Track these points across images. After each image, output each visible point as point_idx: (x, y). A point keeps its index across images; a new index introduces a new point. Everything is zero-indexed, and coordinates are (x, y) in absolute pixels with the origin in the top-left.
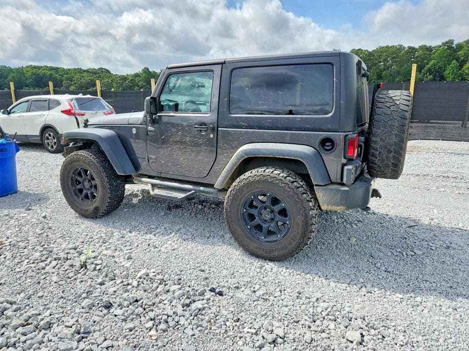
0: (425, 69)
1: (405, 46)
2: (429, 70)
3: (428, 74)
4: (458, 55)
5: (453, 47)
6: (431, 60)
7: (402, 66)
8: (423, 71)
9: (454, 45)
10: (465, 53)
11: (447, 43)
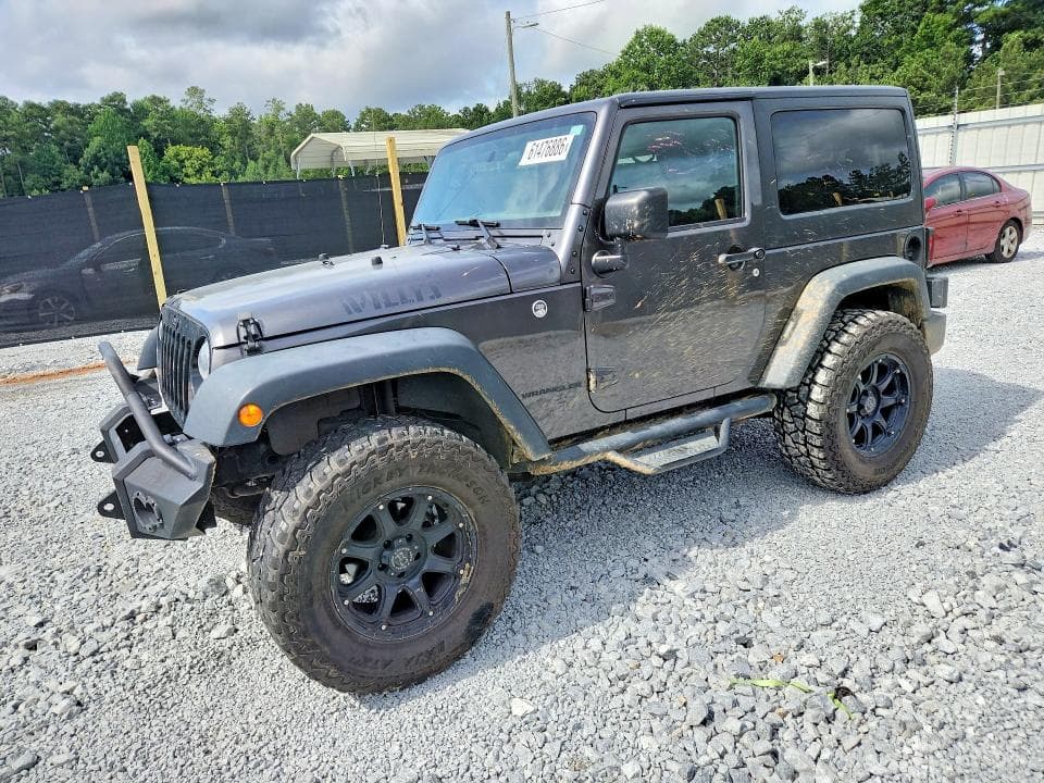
0: (85, 156)
1: (16, 101)
2: (96, 159)
3: (96, 168)
4: (145, 127)
5: (128, 111)
6: (91, 136)
7: (26, 150)
8: (81, 161)
9: (128, 106)
10: (156, 123)
11: (112, 99)
